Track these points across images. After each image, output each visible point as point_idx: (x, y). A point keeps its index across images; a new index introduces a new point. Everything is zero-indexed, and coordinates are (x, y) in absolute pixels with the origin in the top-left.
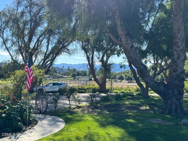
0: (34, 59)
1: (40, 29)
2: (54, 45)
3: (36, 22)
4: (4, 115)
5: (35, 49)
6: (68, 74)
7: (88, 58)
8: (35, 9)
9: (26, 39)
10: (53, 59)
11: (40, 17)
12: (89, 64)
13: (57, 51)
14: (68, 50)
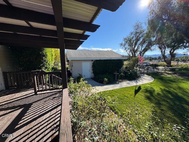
0: (136, 54)
1: (139, 42)
2: (144, 48)
3: (137, 40)
4: (129, 73)
5: (137, 50)
6: (148, 59)
7: (162, 52)
8: (138, 34)
9: (134, 46)
10: (144, 53)
11: (139, 37)
12: (162, 54)
13: (145, 50)
14: (151, 49)
